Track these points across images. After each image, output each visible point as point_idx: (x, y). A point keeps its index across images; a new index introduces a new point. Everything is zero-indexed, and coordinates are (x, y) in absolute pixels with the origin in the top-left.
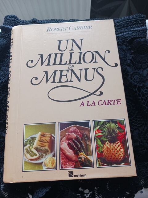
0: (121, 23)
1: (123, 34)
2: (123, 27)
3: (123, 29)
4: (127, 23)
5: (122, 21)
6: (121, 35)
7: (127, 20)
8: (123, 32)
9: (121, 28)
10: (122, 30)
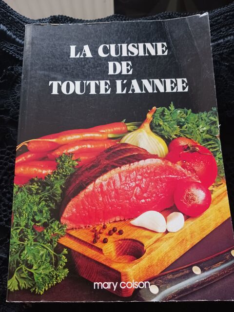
0: (217, 20)
1: (226, 39)
2: (222, 27)
3: (223, 29)
4: (228, 18)
5: (218, 16)
6: (222, 41)
7: (227, 12)
8: (227, 36)
9: (218, 29)
10: (221, 31)
